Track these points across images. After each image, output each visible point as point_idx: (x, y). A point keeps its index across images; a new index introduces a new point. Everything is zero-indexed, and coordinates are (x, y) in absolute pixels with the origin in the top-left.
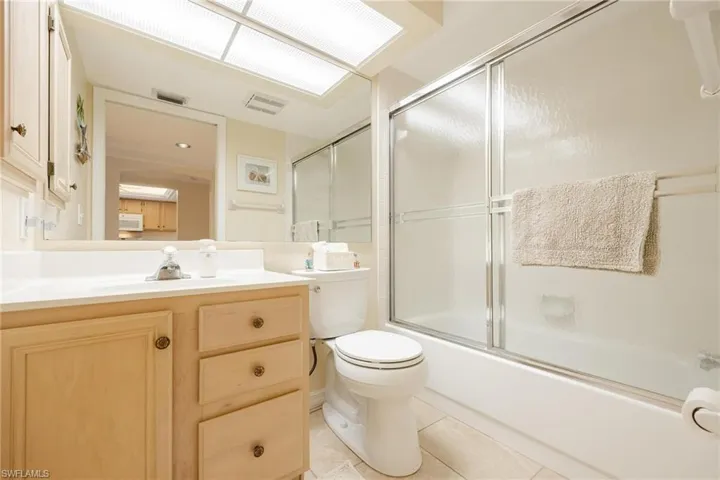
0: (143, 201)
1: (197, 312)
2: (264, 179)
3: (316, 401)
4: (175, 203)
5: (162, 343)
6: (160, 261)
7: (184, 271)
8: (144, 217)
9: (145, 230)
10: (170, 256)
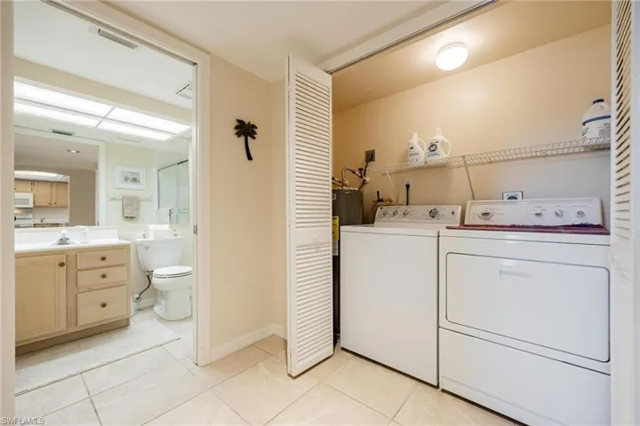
0: (33, 182)
1: (76, 256)
2: (135, 180)
3: (152, 304)
4: (67, 183)
5: (62, 265)
6: (60, 237)
7: (71, 240)
8: (34, 196)
9: (35, 207)
10: (64, 234)
